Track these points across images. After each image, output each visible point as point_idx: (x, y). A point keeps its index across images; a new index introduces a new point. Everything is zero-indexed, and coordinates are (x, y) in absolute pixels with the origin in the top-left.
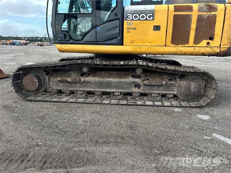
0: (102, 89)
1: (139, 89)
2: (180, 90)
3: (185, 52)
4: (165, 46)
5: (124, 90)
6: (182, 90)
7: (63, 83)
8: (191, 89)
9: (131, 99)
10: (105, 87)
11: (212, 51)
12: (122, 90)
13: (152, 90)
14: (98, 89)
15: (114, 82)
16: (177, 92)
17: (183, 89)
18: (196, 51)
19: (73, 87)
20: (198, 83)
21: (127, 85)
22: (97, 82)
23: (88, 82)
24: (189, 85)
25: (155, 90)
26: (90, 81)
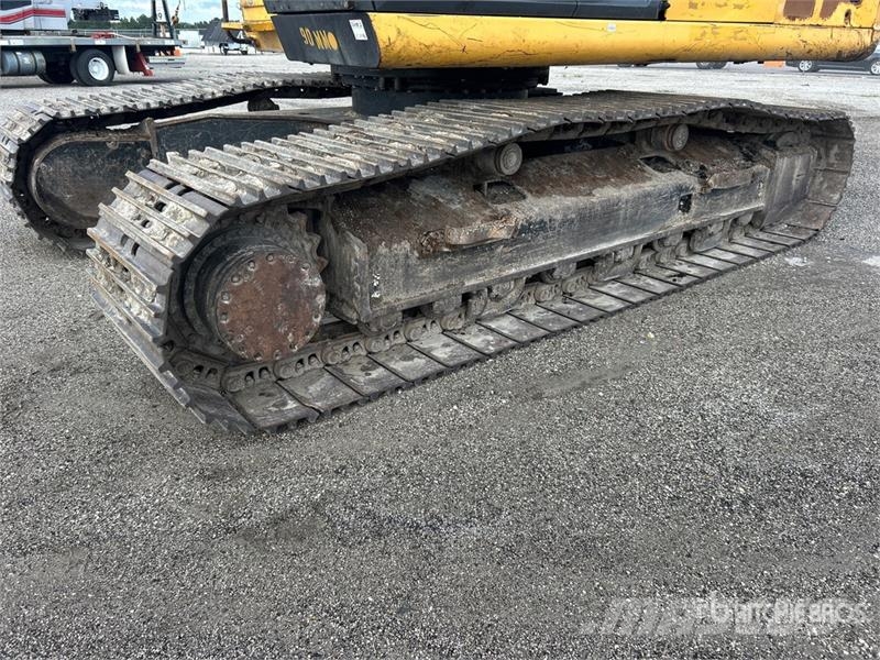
0: (585, 246)
1: (686, 215)
3: (812, 48)
6: (777, 192)
7: (436, 257)
10: (596, 233)
12: (643, 231)
14: (570, 252)
16: (768, 200)
17: (779, 187)
19: (479, 269)
21: (660, 205)
22: (574, 216)
23: (542, 226)
24: (792, 168)
26: (546, 220)
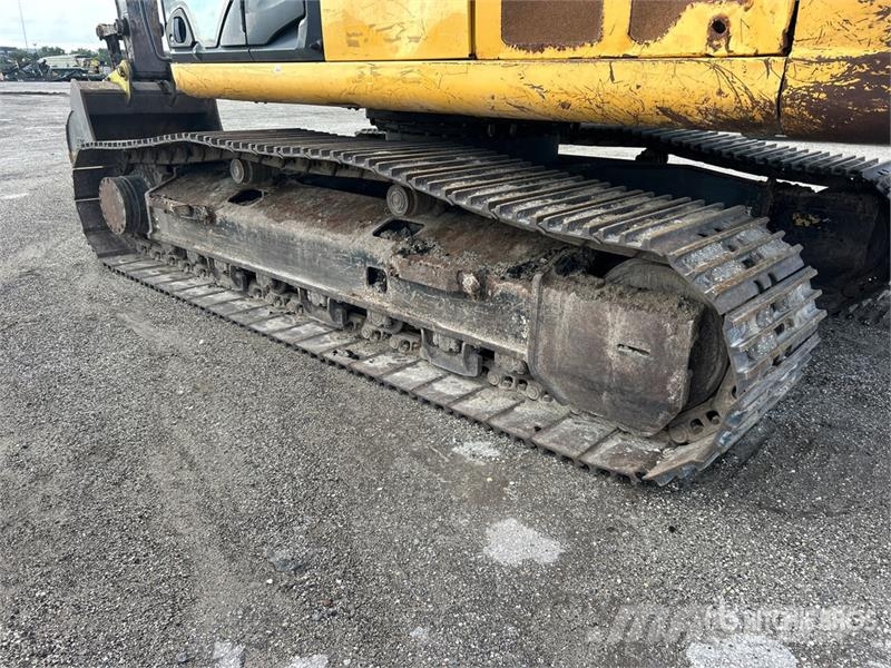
1: (383, 295)
2: (545, 341)
3: (564, 98)
4: (473, 56)
5: (332, 285)
6: (558, 348)
8: (602, 353)
9: (373, 336)
11: (726, 90)
12: (326, 283)
13: (430, 310)
14: (264, 265)
15: (302, 241)
16: (533, 351)
17: (563, 342)
18: (623, 90)
20: (649, 319)
21: (341, 263)
23: (234, 227)
24: (596, 322)
25: (439, 315)
26: (236, 223)
